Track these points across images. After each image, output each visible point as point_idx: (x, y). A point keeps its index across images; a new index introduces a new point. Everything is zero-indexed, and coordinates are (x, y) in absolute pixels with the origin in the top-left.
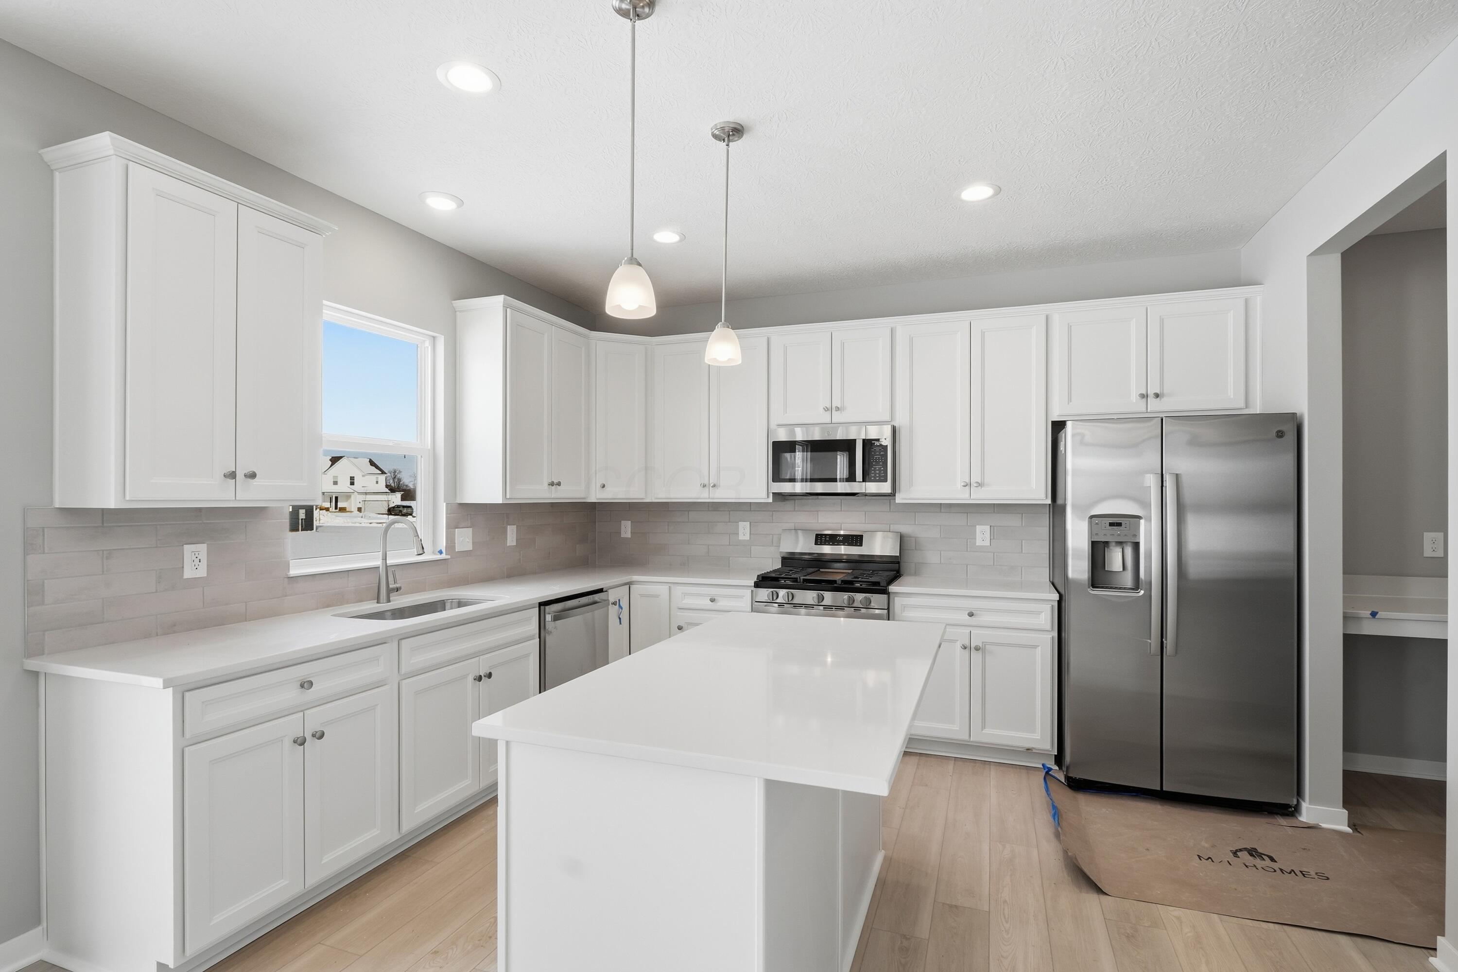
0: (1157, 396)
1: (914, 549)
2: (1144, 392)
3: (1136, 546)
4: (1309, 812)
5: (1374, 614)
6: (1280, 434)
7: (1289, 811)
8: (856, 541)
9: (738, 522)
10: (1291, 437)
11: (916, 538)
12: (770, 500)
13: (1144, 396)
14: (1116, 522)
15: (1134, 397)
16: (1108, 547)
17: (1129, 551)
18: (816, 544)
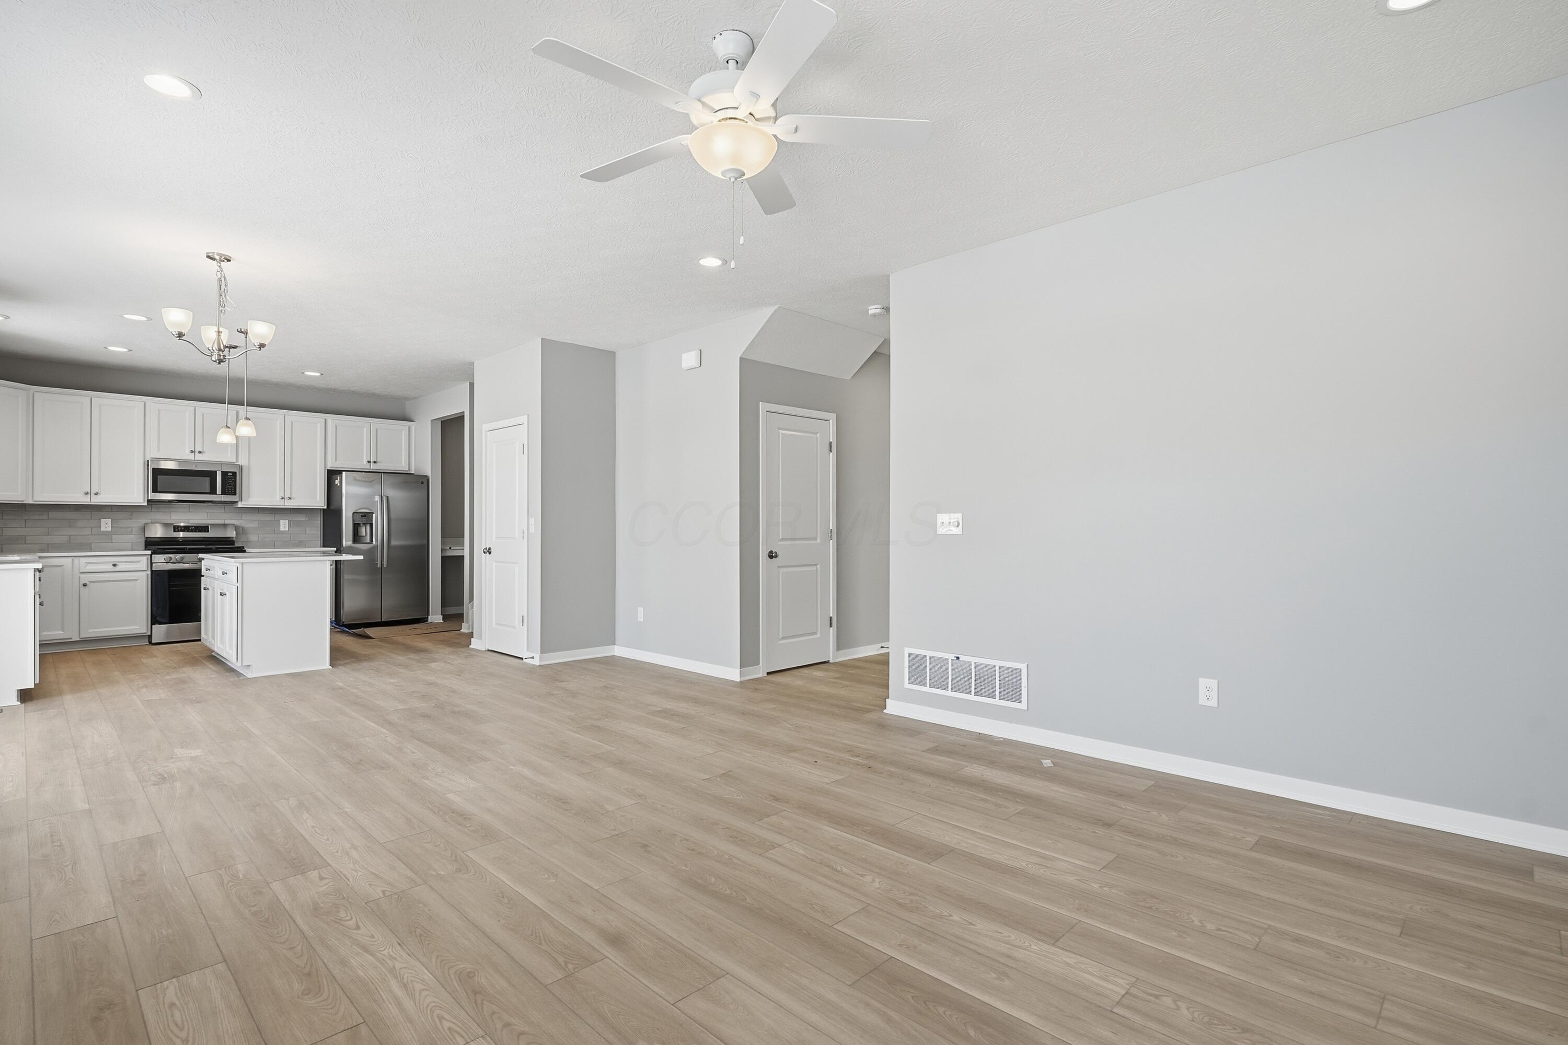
0: (375, 462)
1: (241, 533)
2: (369, 460)
3: (371, 525)
4: (431, 618)
5: (450, 548)
6: (422, 483)
7: (423, 620)
8: (205, 530)
9: (100, 519)
10: (425, 483)
11: (242, 527)
12: (145, 504)
13: (369, 462)
14: (364, 515)
15: (365, 462)
16: (360, 526)
17: (368, 527)
18: (174, 531)
